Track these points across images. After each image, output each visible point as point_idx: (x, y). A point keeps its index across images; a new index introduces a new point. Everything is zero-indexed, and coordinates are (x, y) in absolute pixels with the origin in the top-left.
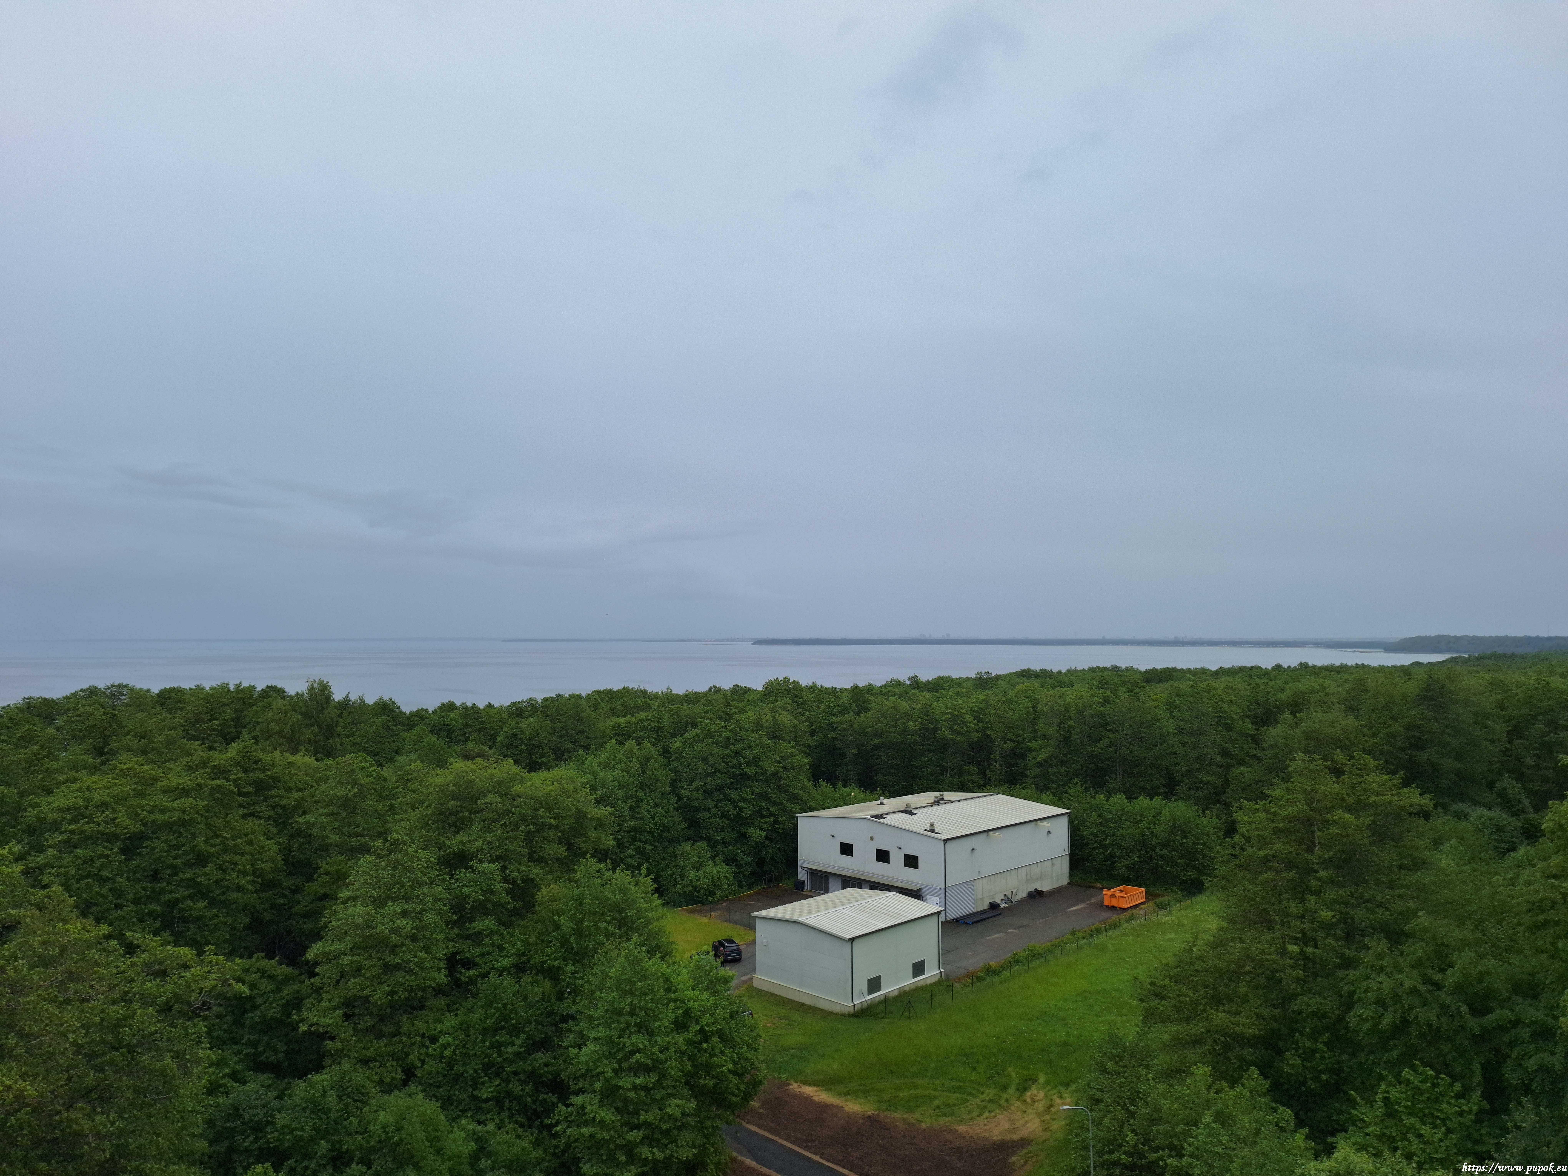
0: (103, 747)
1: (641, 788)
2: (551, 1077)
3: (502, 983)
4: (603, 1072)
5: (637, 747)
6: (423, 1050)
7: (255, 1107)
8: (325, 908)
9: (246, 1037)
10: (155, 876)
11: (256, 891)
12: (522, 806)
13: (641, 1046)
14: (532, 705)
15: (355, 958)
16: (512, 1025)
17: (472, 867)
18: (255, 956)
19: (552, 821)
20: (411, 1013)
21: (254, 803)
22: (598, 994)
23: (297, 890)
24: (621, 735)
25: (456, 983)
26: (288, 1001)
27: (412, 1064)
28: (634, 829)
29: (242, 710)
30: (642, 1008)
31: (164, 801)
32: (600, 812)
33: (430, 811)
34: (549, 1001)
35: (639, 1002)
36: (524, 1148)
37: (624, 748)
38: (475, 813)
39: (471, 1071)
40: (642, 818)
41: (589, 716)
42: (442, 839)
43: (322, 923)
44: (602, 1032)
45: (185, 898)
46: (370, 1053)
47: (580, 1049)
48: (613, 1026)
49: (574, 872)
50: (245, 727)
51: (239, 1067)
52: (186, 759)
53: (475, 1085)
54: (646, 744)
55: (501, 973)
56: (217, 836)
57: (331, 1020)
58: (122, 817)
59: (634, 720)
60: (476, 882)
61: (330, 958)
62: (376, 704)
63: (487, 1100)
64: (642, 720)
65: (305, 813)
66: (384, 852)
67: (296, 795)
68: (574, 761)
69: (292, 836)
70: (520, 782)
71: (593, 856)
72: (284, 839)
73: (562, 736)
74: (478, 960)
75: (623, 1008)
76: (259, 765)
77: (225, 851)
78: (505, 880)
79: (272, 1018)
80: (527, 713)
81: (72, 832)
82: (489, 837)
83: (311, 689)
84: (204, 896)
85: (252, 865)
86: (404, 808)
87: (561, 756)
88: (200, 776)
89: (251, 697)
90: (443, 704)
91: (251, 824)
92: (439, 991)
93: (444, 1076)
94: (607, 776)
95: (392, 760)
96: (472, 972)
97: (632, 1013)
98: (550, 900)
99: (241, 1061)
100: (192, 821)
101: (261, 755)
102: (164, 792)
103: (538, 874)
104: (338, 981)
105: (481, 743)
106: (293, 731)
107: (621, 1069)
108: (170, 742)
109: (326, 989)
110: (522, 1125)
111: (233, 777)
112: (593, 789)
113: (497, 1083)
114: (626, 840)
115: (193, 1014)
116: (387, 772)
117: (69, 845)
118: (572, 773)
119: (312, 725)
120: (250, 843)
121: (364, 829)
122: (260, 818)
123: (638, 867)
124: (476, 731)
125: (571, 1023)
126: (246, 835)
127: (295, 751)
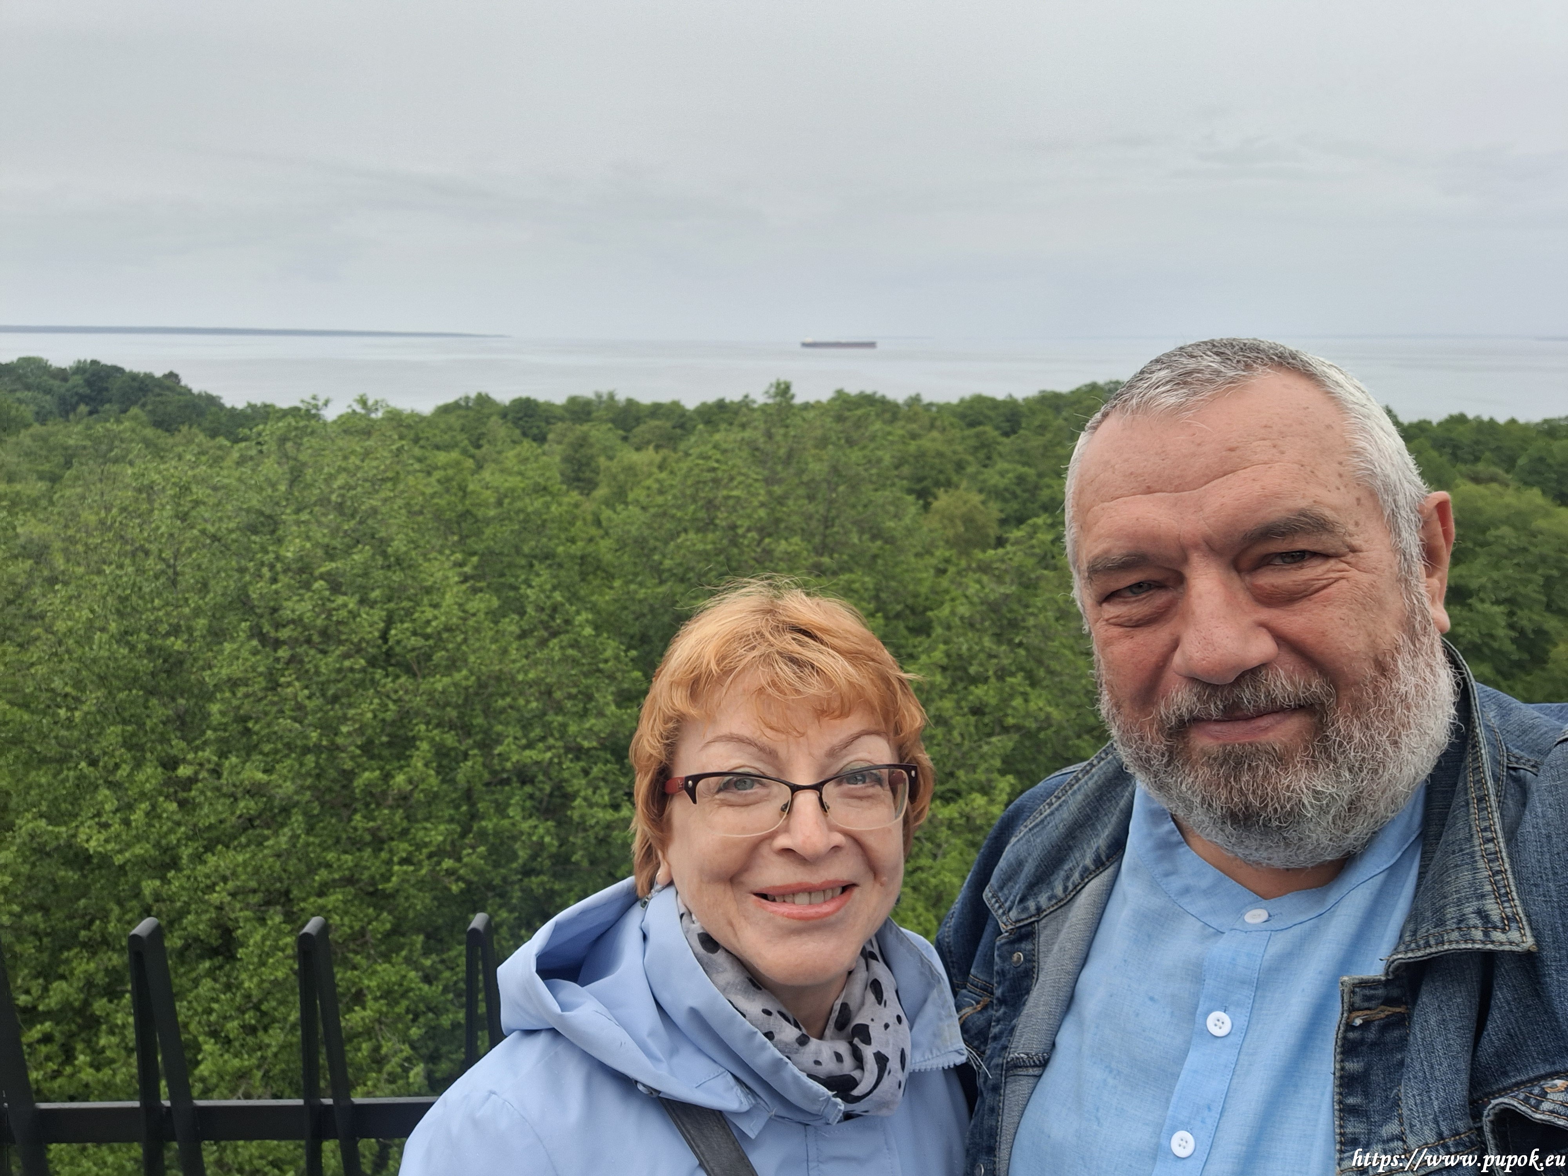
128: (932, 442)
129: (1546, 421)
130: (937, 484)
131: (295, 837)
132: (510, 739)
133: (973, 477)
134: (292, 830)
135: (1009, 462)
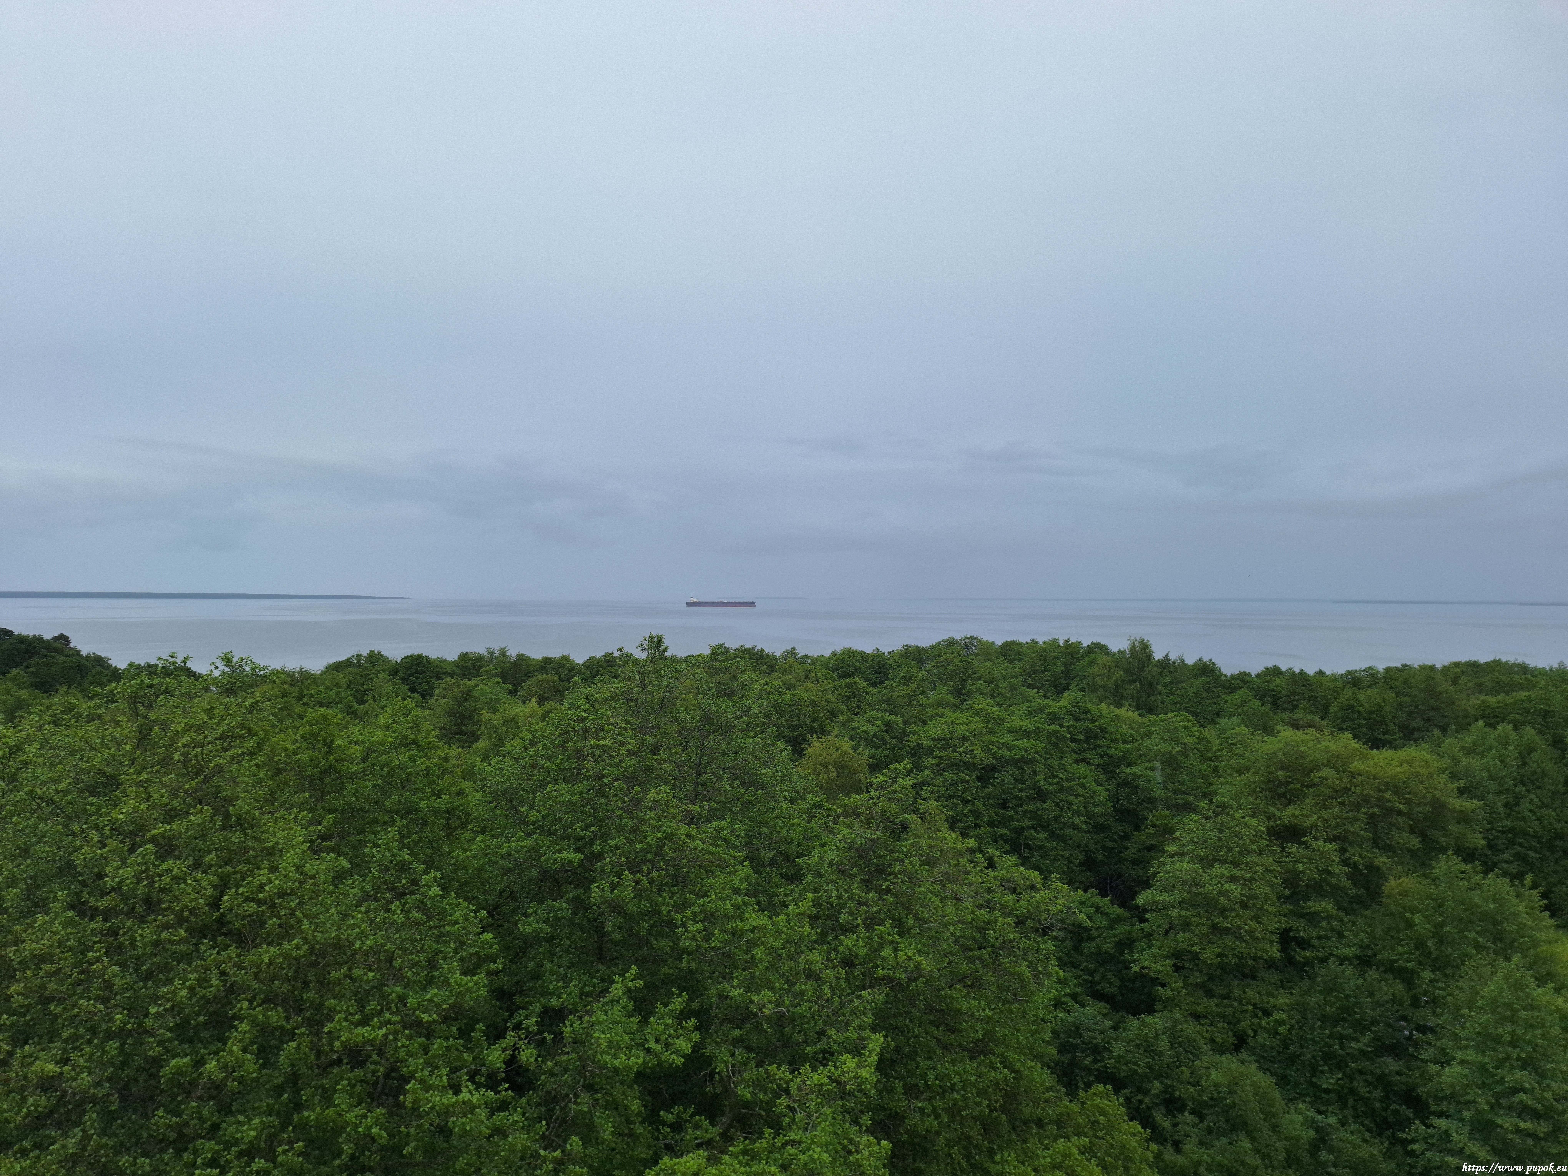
0: (961, 689)
1: (1522, 782)
2: (1404, 1088)
3: (1343, 972)
4: (1474, 1102)
5: (1514, 734)
6: (1255, 1020)
7: (1093, 1031)
8: (1152, 858)
9: (1084, 964)
10: (1004, 805)
11: (1089, 832)
12: (1363, 786)
13: (1527, 1086)
14: (1372, 675)
15: (1184, 913)
16: (1356, 1020)
17: (1305, 843)
18: (1090, 891)
19: (1401, 806)
20: (1241, 980)
21: (1085, 750)
22: (1465, 1011)
23: (1125, 837)
24: (1492, 718)
25: (1290, 961)
26: (1120, 940)
27: (1245, 1032)
28: (1511, 830)
29: (1071, 664)
30: (1529, 1043)
31: (1008, 739)
32: (1464, 803)
33: (1257, 778)
34: (1401, 1005)
35: (1523, 1034)
36: (1372, 1156)
37: (1496, 733)
38: (1308, 787)
39: (1309, 1056)
40: (1523, 819)
41: (1446, 692)
42: (1271, 809)
43: (1150, 872)
44: (1471, 1055)
45: (1029, 828)
46: (1200, 1009)
47: (1442, 1067)
48: (1487, 1053)
49: (1431, 867)
50: (1073, 680)
51: (1079, 990)
52: (1026, 704)
53: (1314, 1071)
54: (1529, 731)
55: (1342, 960)
56: (1054, 776)
57: (1162, 967)
58: (978, 750)
59: (1509, 699)
60: (1310, 859)
61: (1160, 908)
62: (1196, 664)
63: (1327, 1091)
64: (1522, 701)
65: (1130, 765)
66: (1210, 813)
67: (1122, 747)
68: (1426, 742)
69: (1120, 785)
70: (1361, 759)
71: (1457, 853)
72: (1112, 787)
73: (1411, 713)
74: (1314, 942)
75: (1502, 1036)
76: (1089, 716)
77: (1061, 790)
78: (1345, 862)
79: (1106, 952)
80: (1366, 683)
81: (941, 758)
82: (1325, 814)
83: (1133, 646)
84: (1045, 828)
85: (1085, 807)
86: (1229, 771)
87: (1410, 735)
88: (1038, 721)
89: (1078, 652)
90: (1267, 669)
91: (1082, 769)
92: (1271, 964)
93: (1279, 1053)
94: (1475, 763)
95: (1213, 722)
96: (1307, 953)
97: (1514, 1043)
98: (1400, 894)
99: (1080, 984)
100: (1032, 761)
101: (1089, 706)
102: (1010, 732)
103: (1384, 863)
104: (1167, 932)
105: (1312, 712)
106: (1116, 686)
107: (1499, 1105)
108: (1013, 689)
109: (1156, 936)
110: (1369, 1130)
111: (1066, 724)
112: (1454, 776)
113: (1340, 1076)
114: (1500, 842)
115: (1045, 932)
116: (1209, 733)
117: (940, 769)
118: (1427, 756)
119: (1135, 681)
120: (1083, 786)
121: (1188, 788)
122: (1091, 765)
123: (1520, 876)
124: (1305, 699)
125: (1430, 1035)
126: (1079, 778)
127: (1119, 705)
128: (806, 692)
129: (1349, 673)
130: (812, 731)
131: (87, 1138)
132: (342, 1015)
133: (845, 725)
134: (84, 1131)
135: (878, 710)
